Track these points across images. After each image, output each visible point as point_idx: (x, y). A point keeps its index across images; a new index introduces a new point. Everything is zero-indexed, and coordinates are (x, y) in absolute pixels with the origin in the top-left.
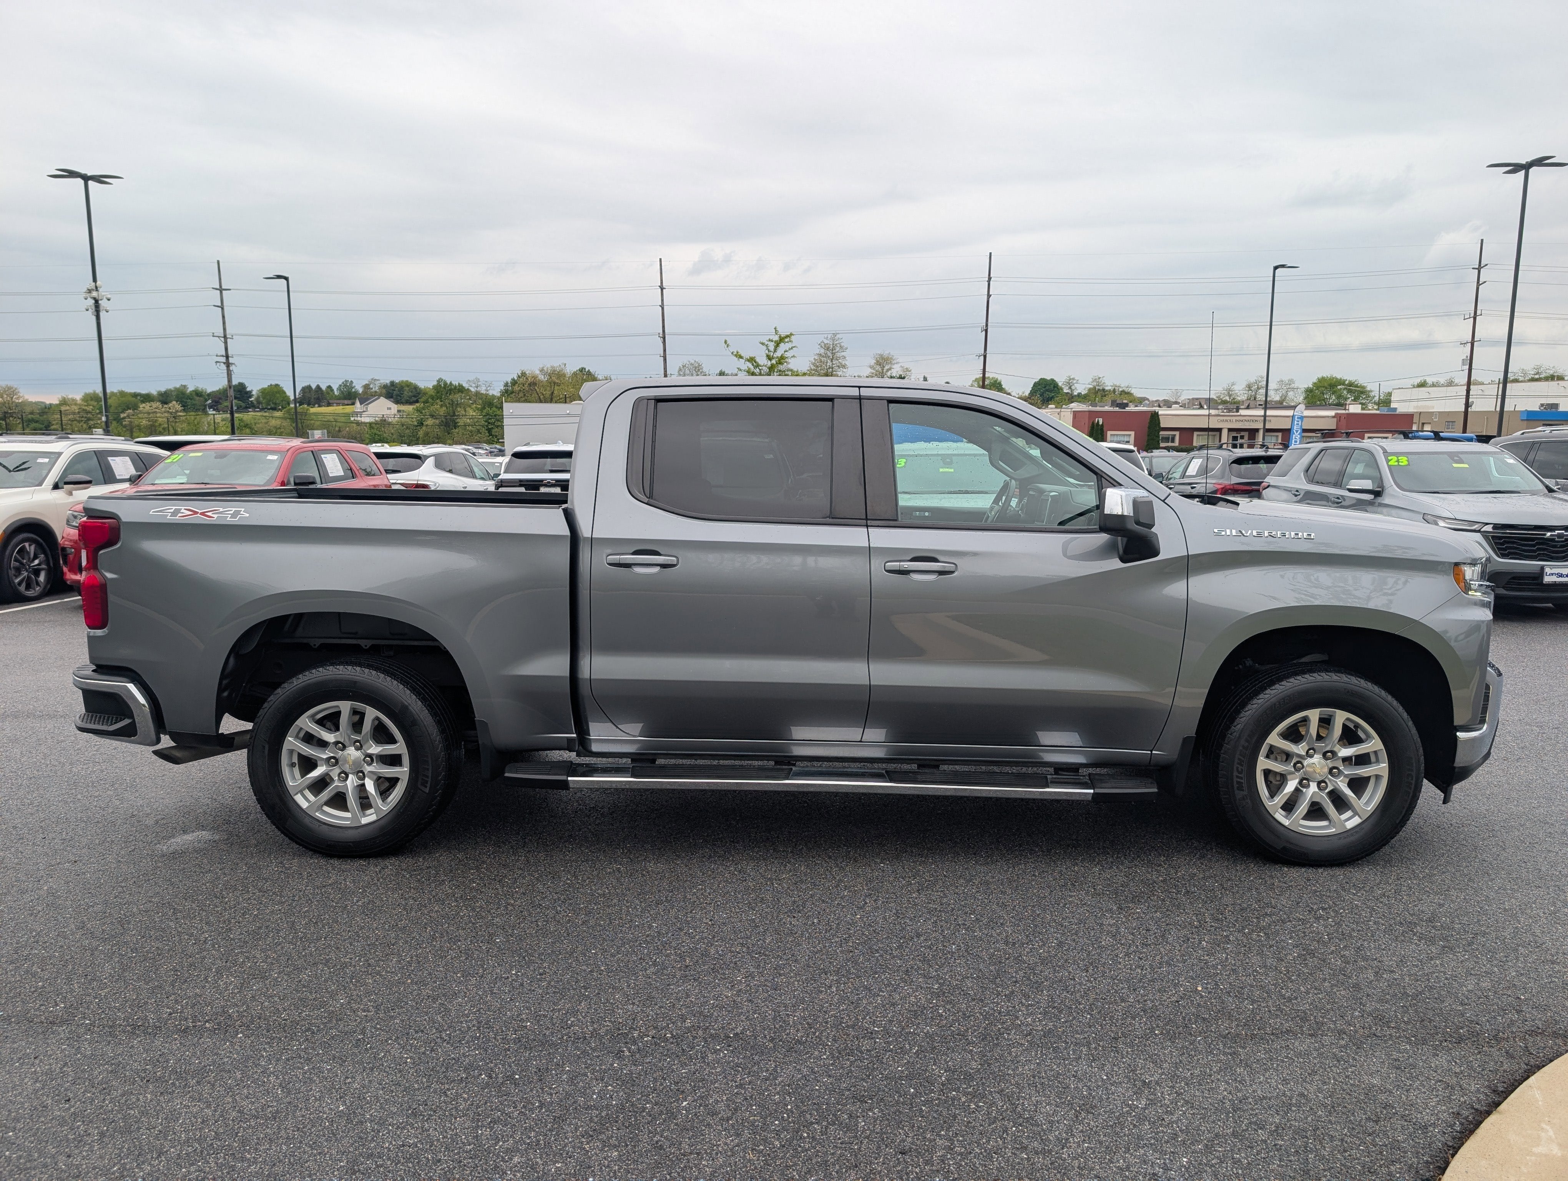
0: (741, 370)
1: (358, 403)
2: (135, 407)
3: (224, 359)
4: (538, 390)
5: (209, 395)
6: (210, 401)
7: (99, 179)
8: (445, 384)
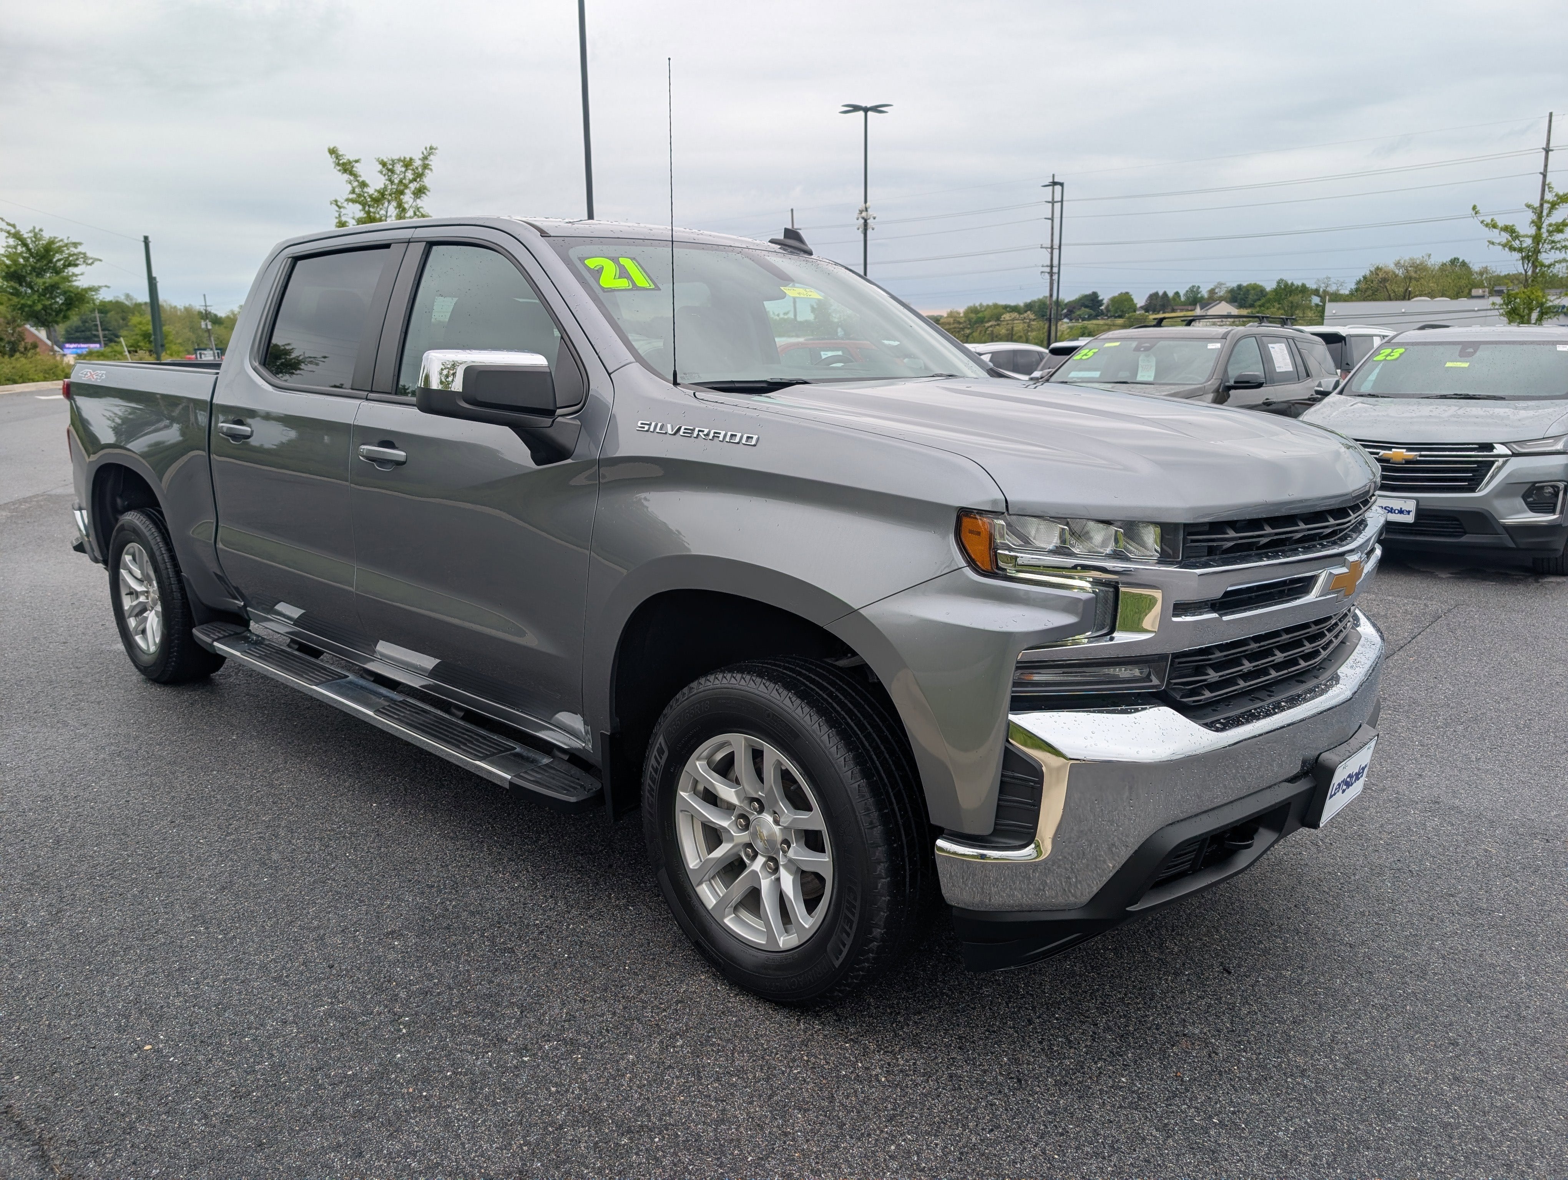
0: (1493, 243)
1: (1198, 308)
2: (998, 318)
3: (1048, 269)
4: (1388, 287)
5: (1066, 304)
6: (1065, 311)
7: (876, 109)
8: (1286, 285)
